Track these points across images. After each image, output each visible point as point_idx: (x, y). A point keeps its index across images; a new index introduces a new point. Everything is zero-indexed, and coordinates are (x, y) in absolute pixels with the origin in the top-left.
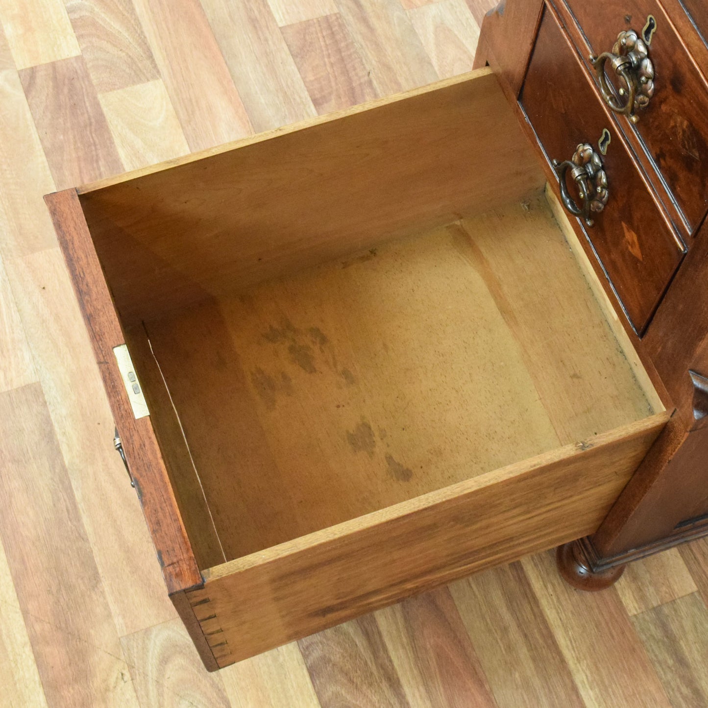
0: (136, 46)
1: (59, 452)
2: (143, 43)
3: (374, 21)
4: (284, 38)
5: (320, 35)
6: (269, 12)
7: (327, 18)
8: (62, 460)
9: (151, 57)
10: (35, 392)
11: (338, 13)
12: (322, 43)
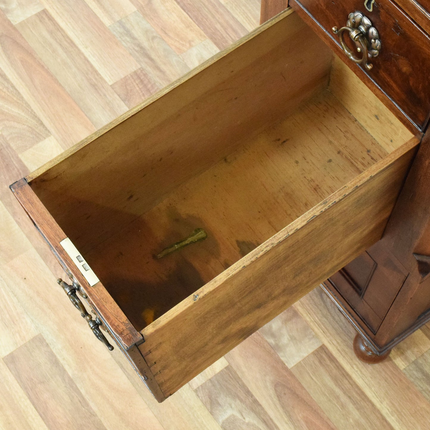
0: (31, 120)
1: (65, 370)
2: (35, 116)
3: (163, 67)
4: (115, 91)
5: (134, 84)
6: (101, 78)
7: (135, 73)
8: (68, 374)
9: (42, 124)
10: (39, 340)
11: (141, 68)
12: (138, 88)
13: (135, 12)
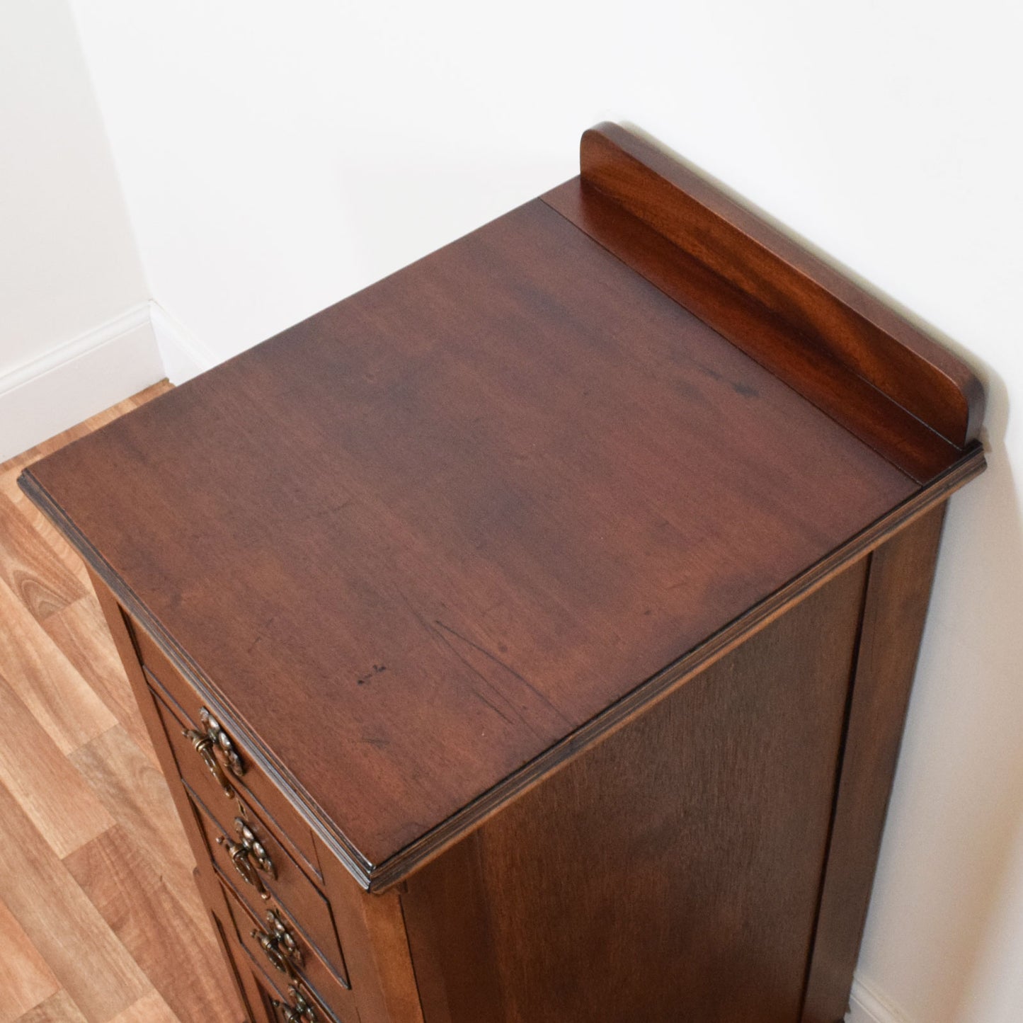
3: (155, 821)
4: (68, 869)
5: (103, 854)
6: (48, 848)
7: (107, 834)
11: (117, 824)
12: (108, 862)
13: (115, 726)
